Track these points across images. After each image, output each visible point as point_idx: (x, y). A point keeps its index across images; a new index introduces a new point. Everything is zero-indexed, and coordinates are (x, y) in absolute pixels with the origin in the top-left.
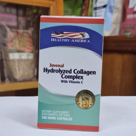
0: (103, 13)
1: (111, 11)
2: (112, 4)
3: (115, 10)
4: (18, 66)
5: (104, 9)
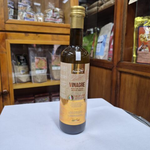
0: (100, 46)
1: (104, 45)
2: (105, 42)
3: (106, 45)
4: (56, 73)
5: (101, 44)
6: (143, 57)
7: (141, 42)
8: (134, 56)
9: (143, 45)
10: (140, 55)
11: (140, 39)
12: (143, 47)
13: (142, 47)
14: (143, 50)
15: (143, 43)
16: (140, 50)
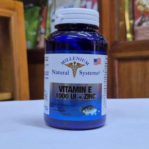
6: (146, 35)
7: (139, 12)
8: (129, 36)
9: (142, 16)
10: (140, 32)
11: (137, 7)
12: (143, 20)
13: (141, 20)
14: (144, 25)
15: (143, 13)
16: (140, 24)
